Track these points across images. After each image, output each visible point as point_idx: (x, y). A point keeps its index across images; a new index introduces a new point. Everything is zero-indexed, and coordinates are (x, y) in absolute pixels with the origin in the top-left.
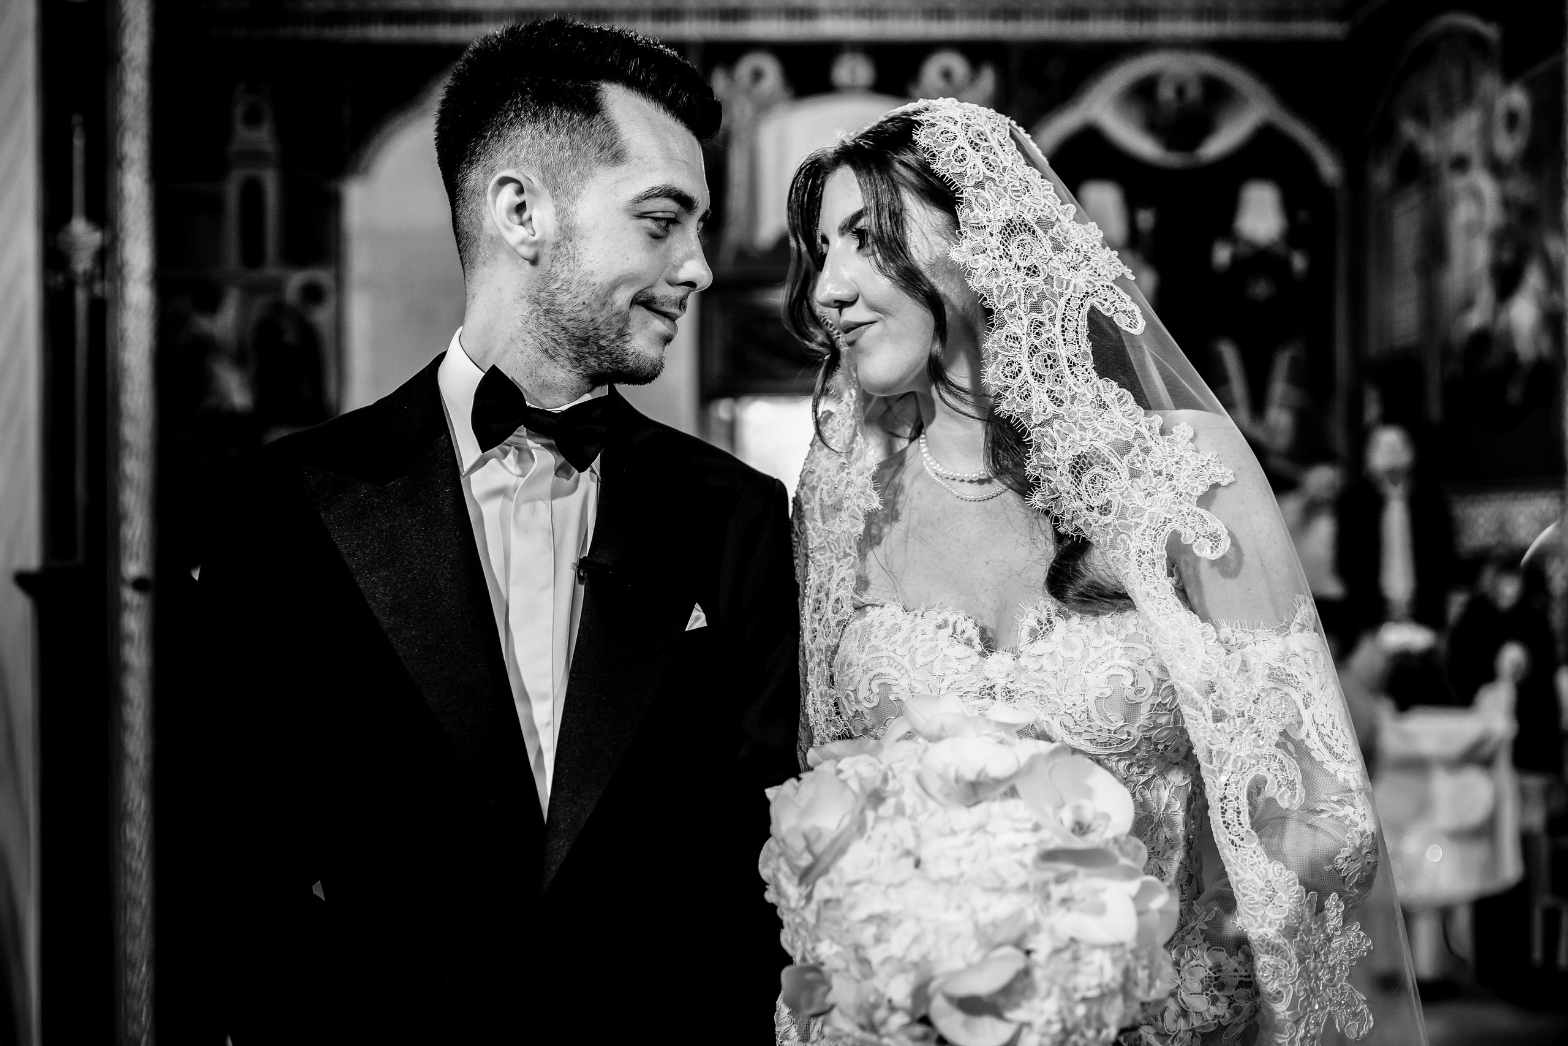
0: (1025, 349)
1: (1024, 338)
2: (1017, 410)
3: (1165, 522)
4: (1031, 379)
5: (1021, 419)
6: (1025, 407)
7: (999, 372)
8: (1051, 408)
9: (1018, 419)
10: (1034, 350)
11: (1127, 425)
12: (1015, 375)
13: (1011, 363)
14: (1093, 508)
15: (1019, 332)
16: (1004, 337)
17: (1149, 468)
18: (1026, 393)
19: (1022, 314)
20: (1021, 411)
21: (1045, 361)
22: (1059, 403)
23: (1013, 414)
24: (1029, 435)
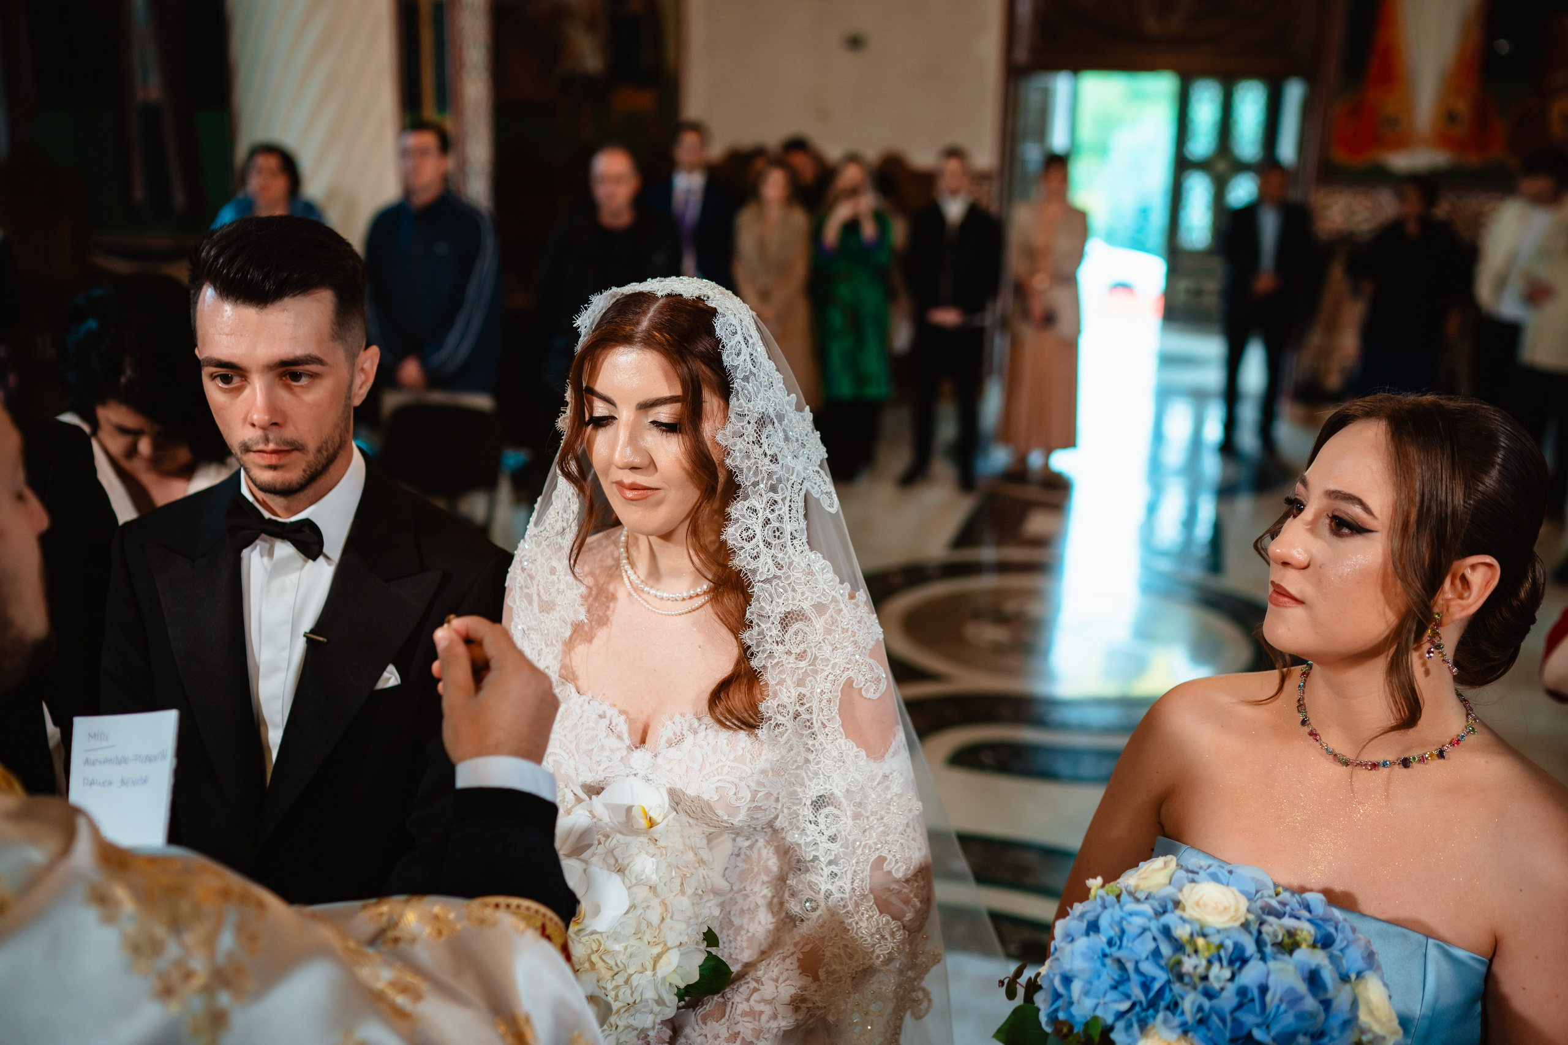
0: (761, 521)
1: (761, 511)
2: (746, 567)
3: (843, 671)
4: (761, 545)
5: (749, 574)
6: (752, 566)
7: (738, 535)
8: (774, 570)
9: (746, 574)
10: (767, 521)
11: (827, 590)
12: (750, 539)
13: (747, 529)
14: (792, 653)
15: (758, 506)
16: (746, 507)
17: (840, 626)
18: (755, 554)
19: (763, 492)
20: (749, 568)
21: (774, 532)
22: (779, 566)
23: (743, 569)
24: (753, 587)
